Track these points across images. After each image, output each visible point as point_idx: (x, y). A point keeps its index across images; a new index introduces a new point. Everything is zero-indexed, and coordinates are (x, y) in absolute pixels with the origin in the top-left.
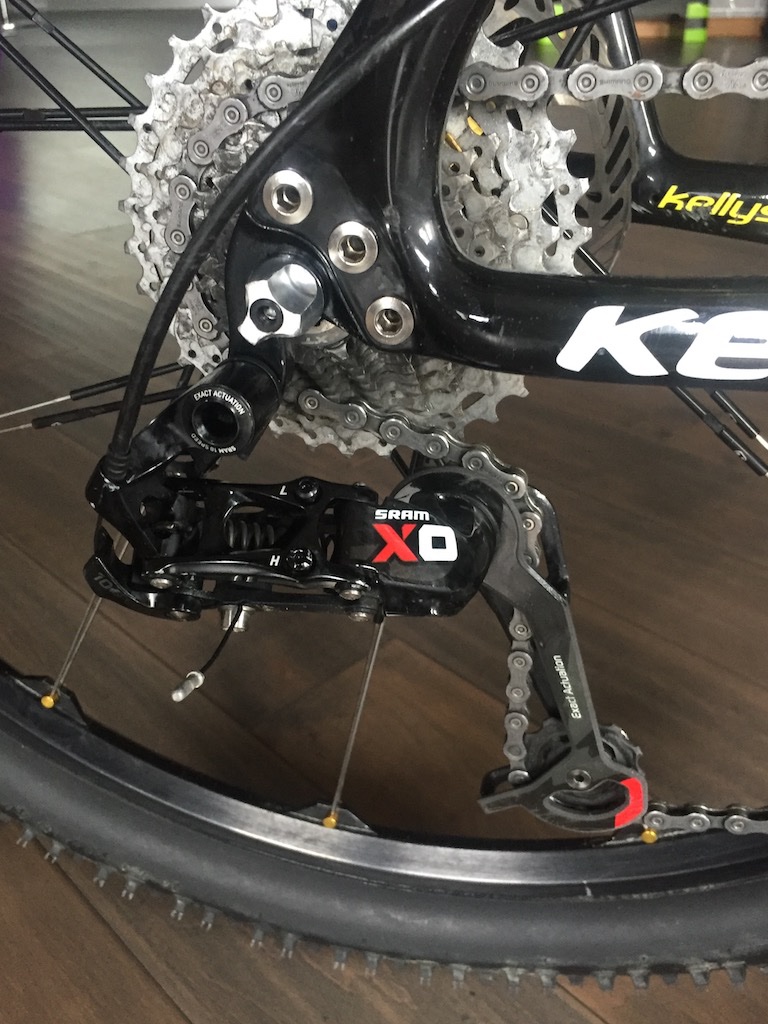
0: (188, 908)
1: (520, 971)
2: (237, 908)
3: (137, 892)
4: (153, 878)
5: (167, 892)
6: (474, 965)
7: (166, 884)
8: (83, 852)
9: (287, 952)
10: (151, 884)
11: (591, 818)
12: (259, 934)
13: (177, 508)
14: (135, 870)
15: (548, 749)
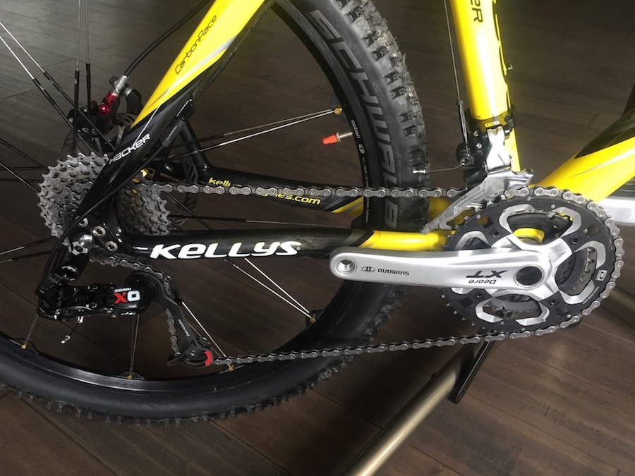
0: (82, 413)
1: (197, 418)
2: (100, 410)
3: (62, 409)
4: (68, 403)
5: (74, 408)
6: (181, 418)
7: (73, 405)
8: (42, 398)
9: (119, 423)
10: (67, 406)
11: (199, 364)
12: (108, 418)
13: (60, 293)
14: (61, 401)
15: (184, 346)
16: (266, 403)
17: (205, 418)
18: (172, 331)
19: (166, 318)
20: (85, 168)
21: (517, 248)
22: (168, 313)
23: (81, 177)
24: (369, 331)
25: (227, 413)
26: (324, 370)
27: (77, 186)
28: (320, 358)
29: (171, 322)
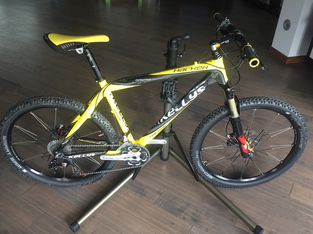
11: (78, 175)
13: (53, 165)
15: (75, 172)
16: (93, 182)
17: (80, 186)
18: (73, 169)
19: (72, 167)
20: (56, 143)
21: (132, 153)
22: (72, 166)
23: (55, 144)
24: (111, 167)
25: (85, 185)
26: (104, 175)
27: (55, 146)
28: (102, 173)
29: (73, 168)
